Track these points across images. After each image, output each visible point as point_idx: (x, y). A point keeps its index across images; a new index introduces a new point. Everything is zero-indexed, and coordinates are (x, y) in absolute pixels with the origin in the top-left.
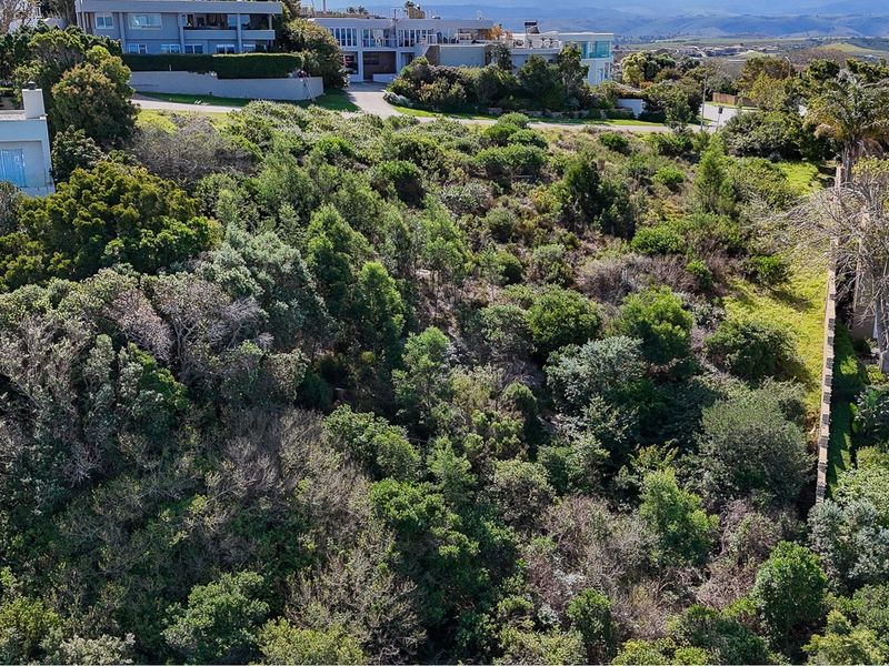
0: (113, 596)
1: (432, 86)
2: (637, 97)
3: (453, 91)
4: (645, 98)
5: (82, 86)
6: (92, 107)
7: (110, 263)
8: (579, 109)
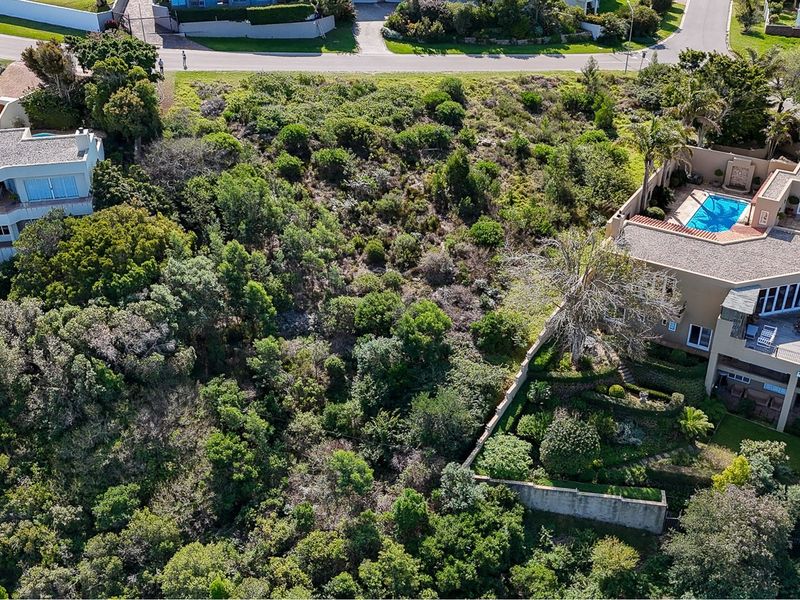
0: (77, 485)
1: (416, 25)
2: (596, 23)
3: (433, 28)
4: (602, 24)
5: (121, 106)
6: (126, 122)
7: (96, 295)
8: (543, 36)
